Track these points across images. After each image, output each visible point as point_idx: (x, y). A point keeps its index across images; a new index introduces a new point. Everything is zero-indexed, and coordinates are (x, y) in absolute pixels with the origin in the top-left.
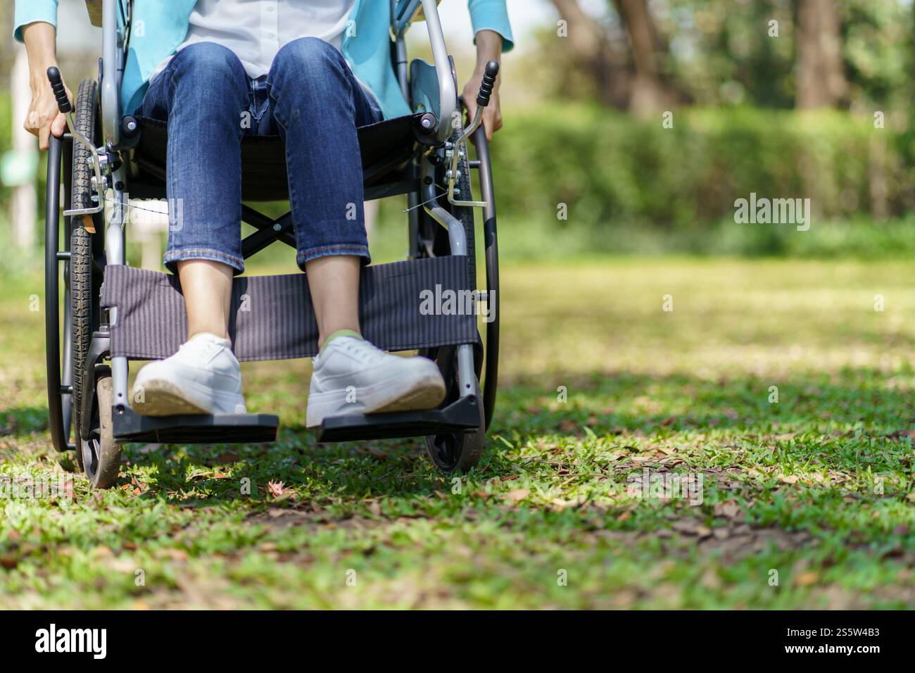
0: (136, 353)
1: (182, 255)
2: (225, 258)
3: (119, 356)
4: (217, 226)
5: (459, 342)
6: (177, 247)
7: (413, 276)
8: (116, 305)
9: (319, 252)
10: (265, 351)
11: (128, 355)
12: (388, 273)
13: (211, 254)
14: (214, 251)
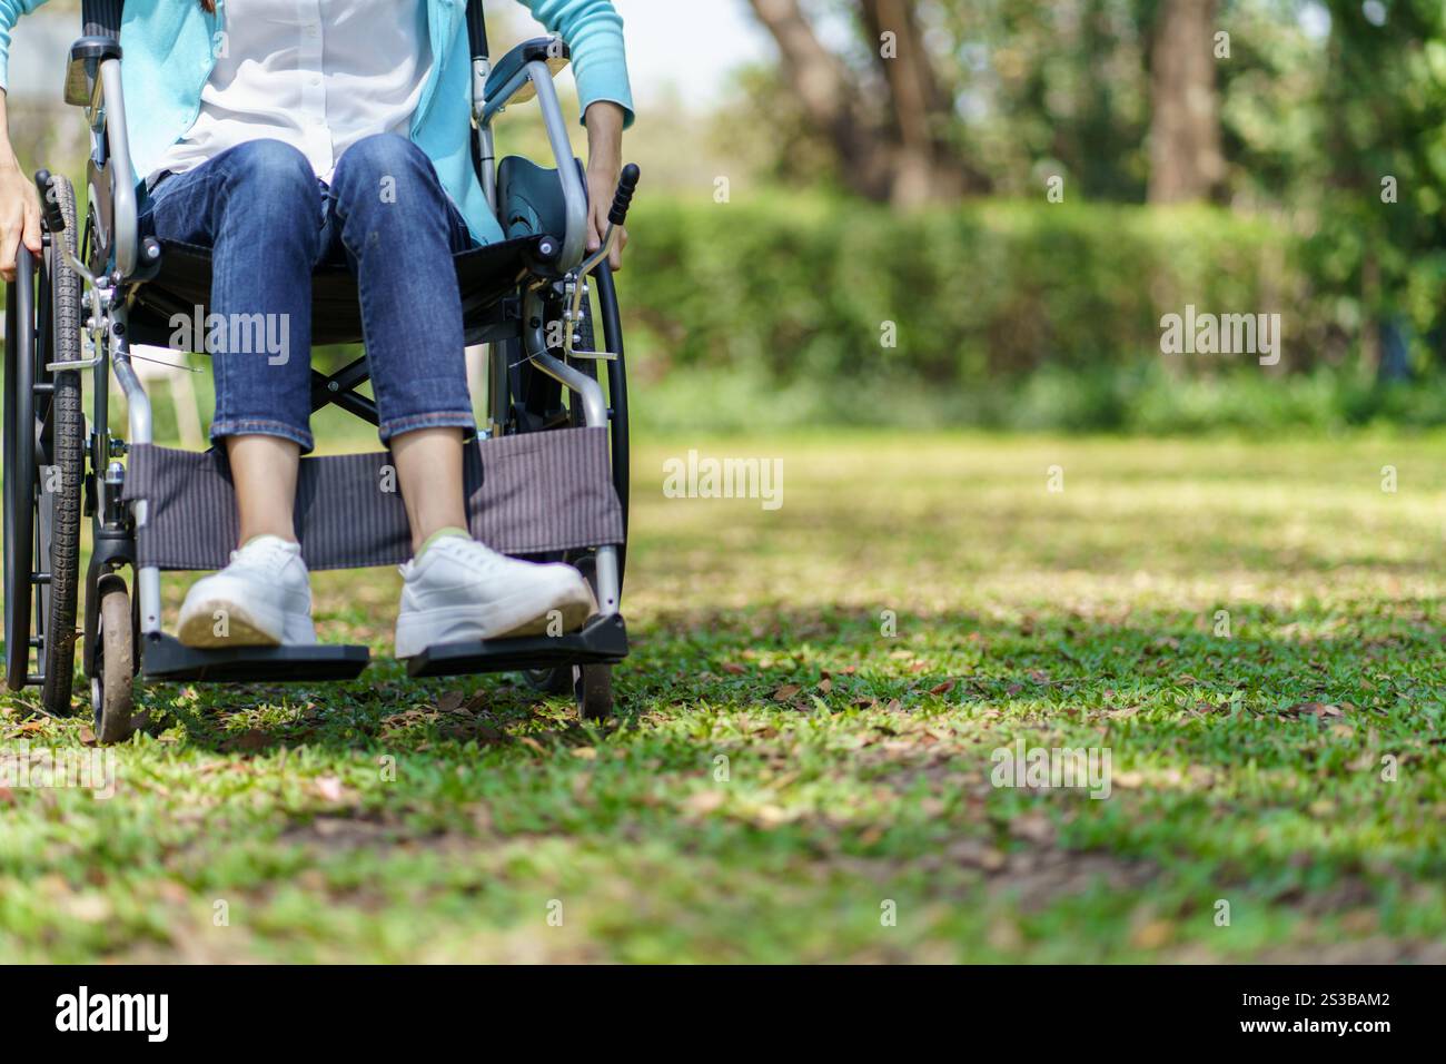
0: (171, 562)
1: (237, 428)
2: (294, 434)
3: (150, 565)
4: (285, 389)
5: (599, 543)
6: (229, 416)
7: (536, 455)
8: (145, 497)
9: (410, 423)
10: (339, 556)
11: (162, 564)
12: (502, 451)
13: (276, 428)
14: (280, 424)
